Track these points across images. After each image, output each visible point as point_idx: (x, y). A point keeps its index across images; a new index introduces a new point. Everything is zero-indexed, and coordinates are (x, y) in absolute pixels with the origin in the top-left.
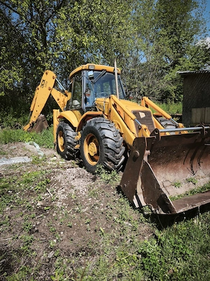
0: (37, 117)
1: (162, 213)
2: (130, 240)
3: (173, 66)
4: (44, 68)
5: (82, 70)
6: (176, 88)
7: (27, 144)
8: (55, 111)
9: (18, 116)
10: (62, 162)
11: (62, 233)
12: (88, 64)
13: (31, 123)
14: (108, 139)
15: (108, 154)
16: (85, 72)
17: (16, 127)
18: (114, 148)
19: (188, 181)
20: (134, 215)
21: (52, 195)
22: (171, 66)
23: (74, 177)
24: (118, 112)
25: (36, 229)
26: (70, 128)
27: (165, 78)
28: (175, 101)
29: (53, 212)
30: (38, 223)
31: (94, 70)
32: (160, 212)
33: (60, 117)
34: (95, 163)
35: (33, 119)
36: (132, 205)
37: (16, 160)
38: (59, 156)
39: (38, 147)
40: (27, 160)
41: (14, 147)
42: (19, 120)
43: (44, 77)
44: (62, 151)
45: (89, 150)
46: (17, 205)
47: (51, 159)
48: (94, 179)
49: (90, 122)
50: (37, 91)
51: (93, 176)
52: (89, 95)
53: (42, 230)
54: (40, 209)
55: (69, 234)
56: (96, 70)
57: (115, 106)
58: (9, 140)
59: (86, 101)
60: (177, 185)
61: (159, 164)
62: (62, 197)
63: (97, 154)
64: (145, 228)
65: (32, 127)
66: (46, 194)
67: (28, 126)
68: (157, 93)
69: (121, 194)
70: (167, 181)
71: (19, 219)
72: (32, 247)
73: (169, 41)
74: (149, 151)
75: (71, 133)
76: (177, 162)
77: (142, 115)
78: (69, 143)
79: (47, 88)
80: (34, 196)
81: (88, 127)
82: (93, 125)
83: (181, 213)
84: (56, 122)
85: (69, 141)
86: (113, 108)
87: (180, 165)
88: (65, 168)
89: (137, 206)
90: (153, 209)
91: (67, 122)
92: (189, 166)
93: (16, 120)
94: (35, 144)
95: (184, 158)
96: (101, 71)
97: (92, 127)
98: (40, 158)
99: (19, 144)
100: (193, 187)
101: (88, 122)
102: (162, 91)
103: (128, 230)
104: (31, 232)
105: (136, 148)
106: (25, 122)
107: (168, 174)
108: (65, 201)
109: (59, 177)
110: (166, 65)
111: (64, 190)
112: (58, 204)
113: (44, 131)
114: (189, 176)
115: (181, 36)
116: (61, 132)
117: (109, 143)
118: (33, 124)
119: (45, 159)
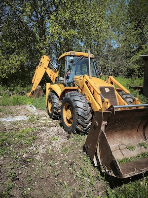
0: (36, 87)
1: (114, 175)
2: (86, 194)
3: (138, 50)
4: (42, 54)
5: (66, 56)
6: (139, 67)
7: (28, 107)
8: (47, 84)
9: (24, 86)
10: (50, 121)
11: (36, 182)
12: (70, 52)
13: (32, 91)
14: (79, 109)
15: (79, 120)
16: (68, 57)
17: (23, 94)
18: (83, 115)
19: (141, 145)
20: (94, 172)
21: (35, 149)
22: (136, 50)
23: (54, 135)
24: (89, 87)
25: (17, 177)
26: (56, 97)
27: (132, 59)
28: (139, 77)
29: (33, 164)
30: (20, 172)
31: (74, 56)
32: (112, 174)
33: (50, 88)
34: (70, 125)
35: (33, 89)
36: (93, 163)
37: (18, 118)
38: (48, 116)
39: (35, 108)
40: (26, 118)
41: (19, 108)
42: (25, 88)
43: (42, 60)
44: (50, 112)
45: (67, 114)
46: (9, 155)
47: (43, 118)
48: (68, 137)
49: (68, 95)
50: (37, 70)
51: (68, 135)
52: (69, 74)
53: (22, 179)
54: (24, 161)
55: (41, 184)
56: (76, 56)
57: (87, 83)
58: (17, 103)
59: (68, 78)
60: (130, 148)
61: (116, 131)
62: (42, 151)
63: (72, 119)
64: (101, 184)
65: (33, 94)
66: (31, 148)
67: (30, 93)
68: (125, 71)
69: (85, 153)
70: (122, 144)
71: (8, 167)
72: (11, 193)
73: (135, 33)
74: (106, 122)
75: (56, 100)
76: (131, 129)
77: (107, 90)
78: (55, 108)
79: (44, 68)
80: (23, 149)
81: (66, 98)
82: (69, 97)
83: (128, 178)
84: (48, 92)
85: (55, 106)
86: (85, 84)
87: (134, 132)
88: (50, 127)
89: (96, 165)
90: (107, 171)
91: (54, 92)
92: (142, 133)
93: (22, 89)
94: (33, 106)
95: (137, 126)
96: (80, 56)
97: (69, 99)
98: (35, 117)
99: (23, 106)
100: (144, 150)
101: (66, 94)
102: (128, 69)
103: (87, 185)
104: (14, 180)
105: (96, 119)
106: (28, 91)
107: (124, 138)
108: (43, 154)
109: (43, 135)
110: (132, 50)
111: (44, 146)
112: (38, 158)
113: (40, 97)
114: (142, 141)
115: (144, 29)
116: (50, 99)
117: (80, 111)
118: (33, 92)
119: (38, 118)
